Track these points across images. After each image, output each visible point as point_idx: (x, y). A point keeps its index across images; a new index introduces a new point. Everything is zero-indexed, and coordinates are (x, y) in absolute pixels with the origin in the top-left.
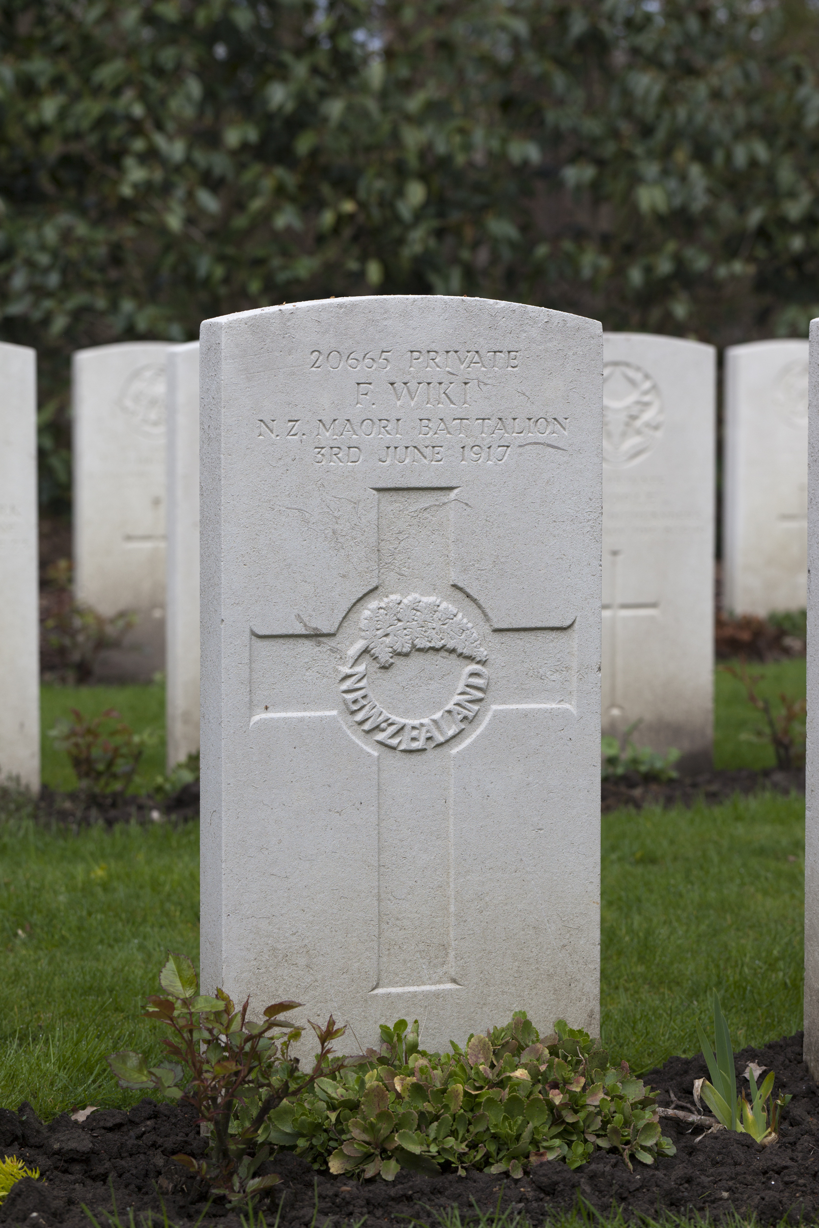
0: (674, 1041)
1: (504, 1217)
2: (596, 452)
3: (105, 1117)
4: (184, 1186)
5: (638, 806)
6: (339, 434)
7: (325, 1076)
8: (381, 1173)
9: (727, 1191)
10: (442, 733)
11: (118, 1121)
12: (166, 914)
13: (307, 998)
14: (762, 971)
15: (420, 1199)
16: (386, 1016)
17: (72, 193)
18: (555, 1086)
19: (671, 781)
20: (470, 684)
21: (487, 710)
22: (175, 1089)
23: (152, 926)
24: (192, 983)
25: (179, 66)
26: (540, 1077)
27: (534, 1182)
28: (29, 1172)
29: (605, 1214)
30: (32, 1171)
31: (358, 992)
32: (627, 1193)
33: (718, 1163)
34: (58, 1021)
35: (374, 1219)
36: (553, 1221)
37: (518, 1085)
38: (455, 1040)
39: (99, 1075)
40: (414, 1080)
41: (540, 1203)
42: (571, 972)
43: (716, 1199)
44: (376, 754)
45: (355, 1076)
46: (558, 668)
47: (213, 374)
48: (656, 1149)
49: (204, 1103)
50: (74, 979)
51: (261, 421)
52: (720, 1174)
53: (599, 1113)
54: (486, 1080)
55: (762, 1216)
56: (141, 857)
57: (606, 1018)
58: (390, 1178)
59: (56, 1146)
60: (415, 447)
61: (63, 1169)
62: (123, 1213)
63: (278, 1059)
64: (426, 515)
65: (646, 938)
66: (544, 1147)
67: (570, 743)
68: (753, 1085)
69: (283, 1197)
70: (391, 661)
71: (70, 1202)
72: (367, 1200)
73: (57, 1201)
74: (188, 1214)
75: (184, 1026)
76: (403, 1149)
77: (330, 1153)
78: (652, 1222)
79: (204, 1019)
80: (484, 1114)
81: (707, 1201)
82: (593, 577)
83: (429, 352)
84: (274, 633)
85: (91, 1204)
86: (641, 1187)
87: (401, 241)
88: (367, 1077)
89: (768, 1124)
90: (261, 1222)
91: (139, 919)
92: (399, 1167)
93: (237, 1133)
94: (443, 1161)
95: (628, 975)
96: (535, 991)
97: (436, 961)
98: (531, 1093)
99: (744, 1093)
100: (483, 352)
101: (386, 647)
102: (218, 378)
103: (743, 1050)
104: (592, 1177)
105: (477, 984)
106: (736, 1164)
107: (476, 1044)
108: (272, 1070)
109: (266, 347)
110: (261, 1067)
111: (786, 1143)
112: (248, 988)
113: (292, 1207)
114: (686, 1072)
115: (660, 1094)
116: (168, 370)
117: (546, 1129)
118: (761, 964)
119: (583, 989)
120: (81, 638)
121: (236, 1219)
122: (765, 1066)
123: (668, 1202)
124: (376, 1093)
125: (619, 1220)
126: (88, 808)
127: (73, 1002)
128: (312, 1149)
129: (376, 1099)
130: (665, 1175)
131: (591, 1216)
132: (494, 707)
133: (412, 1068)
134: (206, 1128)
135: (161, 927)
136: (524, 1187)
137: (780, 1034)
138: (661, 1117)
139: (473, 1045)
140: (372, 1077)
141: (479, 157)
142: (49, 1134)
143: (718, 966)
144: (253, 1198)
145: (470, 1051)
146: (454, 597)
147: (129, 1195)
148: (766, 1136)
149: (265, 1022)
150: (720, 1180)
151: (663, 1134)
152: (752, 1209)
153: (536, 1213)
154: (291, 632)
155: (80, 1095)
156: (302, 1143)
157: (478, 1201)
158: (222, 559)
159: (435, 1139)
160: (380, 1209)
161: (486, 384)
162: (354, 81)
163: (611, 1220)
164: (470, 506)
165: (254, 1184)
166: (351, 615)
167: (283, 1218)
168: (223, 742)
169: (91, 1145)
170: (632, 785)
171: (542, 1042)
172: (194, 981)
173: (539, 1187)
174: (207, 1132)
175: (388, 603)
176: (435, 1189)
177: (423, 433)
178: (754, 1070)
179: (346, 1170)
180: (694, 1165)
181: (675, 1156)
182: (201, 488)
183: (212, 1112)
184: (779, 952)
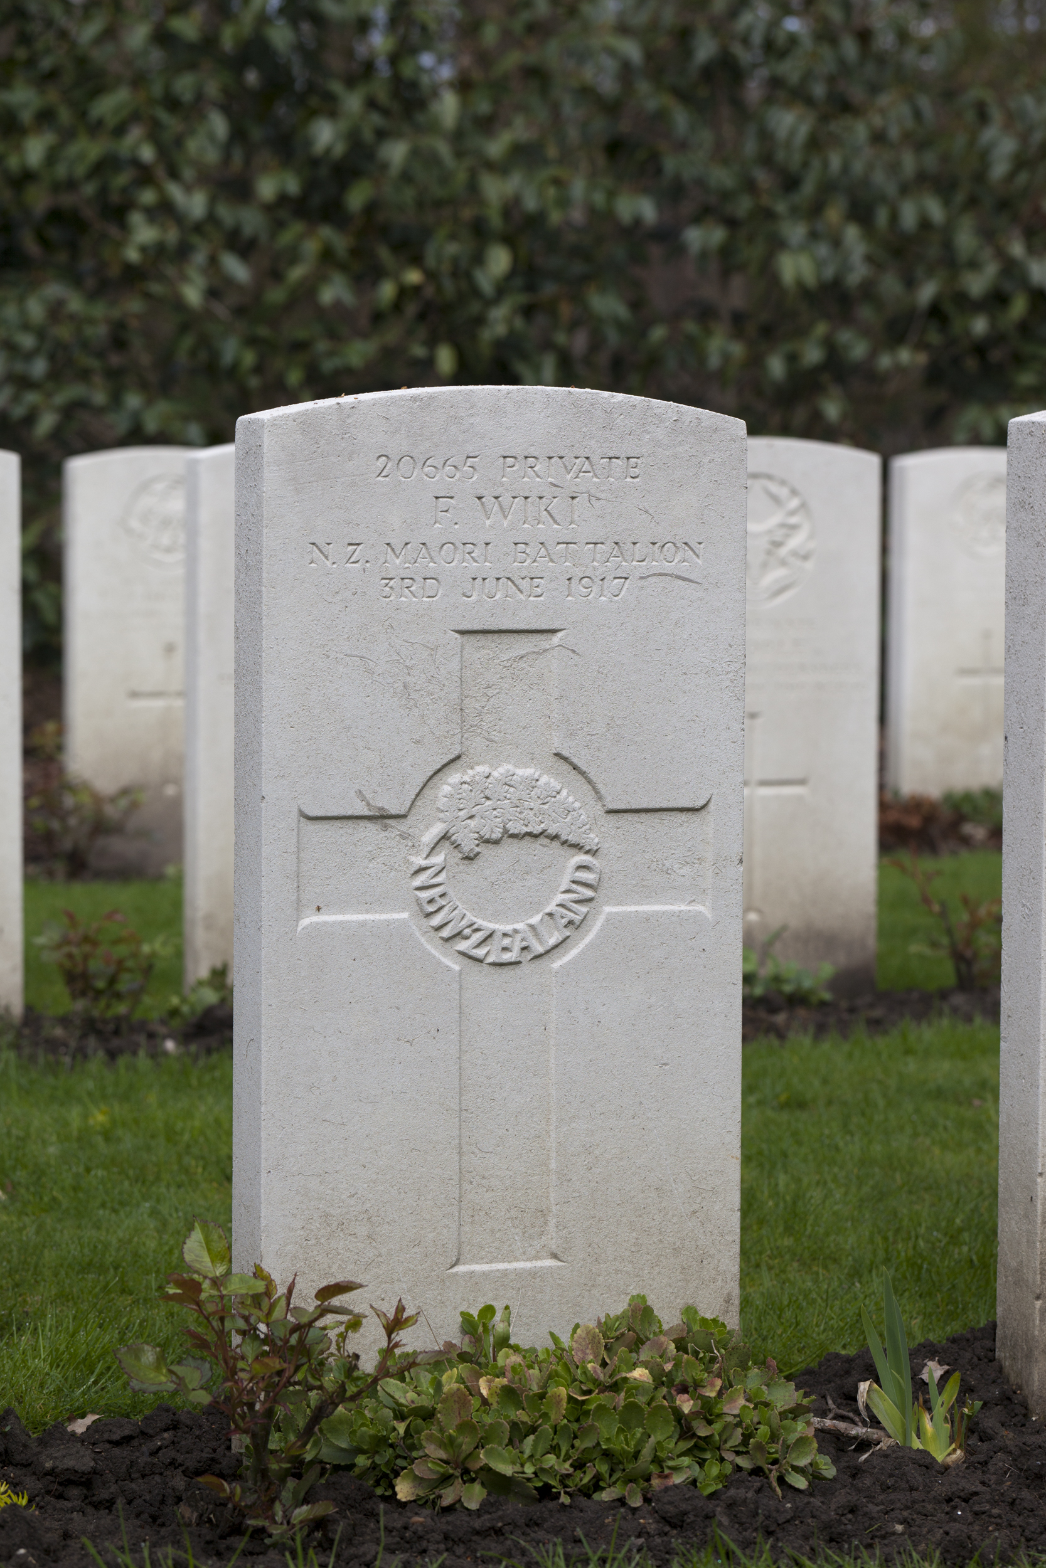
0: (830, 1333)
1: (620, 1556)
2: (737, 586)
3: (111, 1427)
4: (212, 1516)
5: (781, 1036)
6: (412, 562)
7: (392, 1376)
8: (462, 1499)
9: (901, 1524)
10: (541, 943)
11: (127, 1432)
12: (187, 1171)
13: (368, 1277)
14: (942, 1244)
15: (511, 1533)
16: (468, 1300)
17: (62, 257)
18: (684, 1389)
19: (823, 1004)
20: (578, 879)
21: (599, 913)
22: (203, 1392)
23: (168, 1186)
24: (224, 1258)
25: (199, 97)
26: (664, 1379)
27: (657, 1512)
28: (15, 1498)
29: (748, 1551)
30: (18, 1496)
31: (433, 1270)
32: (775, 1525)
33: (889, 1488)
34: (49, 1306)
35: (454, 1558)
36: (682, 1562)
37: (636, 1388)
38: (556, 1332)
39: (102, 1374)
40: (505, 1381)
41: (665, 1538)
42: (703, 1245)
43: (887, 1533)
44: (457, 968)
45: (429, 1376)
46: (688, 860)
47: (253, 485)
48: (810, 1470)
49: (239, 1410)
50: (69, 1252)
51: (313, 544)
52: (892, 1502)
53: (739, 1424)
54: (596, 1382)
55: (946, 1555)
56: (152, 1099)
57: (746, 1303)
58: (473, 1506)
59: (49, 1465)
60: (508, 578)
61: (57, 1494)
62: (135, 1549)
63: (332, 1354)
64: (522, 664)
65: (794, 1203)
66: (669, 1468)
67: (703, 955)
68: (933, 1389)
69: (339, 1530)
70: (477, 849)
71: (66, 1536)
72: (445, 1534)
73: (49, 1535)
74: (217, 1551)
75: (214, 1313)
76: (490, 1469)
77: (397, 1475)
78: (808, 1563)
79: (239, 1303)
80: (593, 1425)
81: (876, 1536)
82: (733, 745)
83: (526, 457)
84: (329, 814)
85: (93, 1538)
86: (792, 1518)
87: (480, 321)
88: (444, 1378)
89: (952, 1439)
90: (312, 1561)
91: (151, 1178)
92: (485, 1492)
93: (278, 1448)
94: (540, 1484)
95: (771, 1249)
96: (657, 1269)
97: (531, 1231)
98: (652, 1399)
99: (921, 1399)
100: (595, 458)
101: (471, 832)
102: (259, 490)
103: (919, 1345)
104: (731, 1506)
105: (583, 1260)
106: (912, 1489)
107: (584, 1336)
108: (325, 1369)
109: (320, 450)
110: (311, 1365)
111: (975, 1463)
112: (293, 1265)
113: (350, 1542)
114: (848, 1373)
115: (815, 1400)
116: (189, 482)
117: (672, 1445)
118: (940, 1236)
119: (718, 1267)
120: (73, 821)
121: (278, 1557)
122: (948, 1364)
123: (827, 1538)
124: (456, 1399)
125: (766, 1560)
126: (84, 1036)
127: (68, 1281)
128: (374, 1468)
129: (456, 1406)
130: (822, 1502)
131: (731, 1554)
132: (607, 909)
133: (502, 1367)
134: (240, 1442)
135: (179, 1186)
136: (644, 1518)
137: (966, 1325)
138: (817, 1430)
139: (580, 1337)
140: (451, 1378)
141: (577, 216)
142: (39, 1449)
143: (886, 1239)
144: (301, 1529)
145: (575, 1345)
146: (557, 769)
147: (142, 1527)
148: (949, 1454)
149: (316, 1307)
150: (892, 1510)
151: (820, 1451)
152: (933, 1547)
153: (659, 1551)
154: (349, 813)
155: (78, 1400)
156: (362, 1461)
157: (586, 1536)
158: (263, 719)
159: (531, 1456)
160: (462, 1545)
161: (599, 499)
162: (420, 118)
163: (755, 1559)
164: (578, 654)
165: (302, 1512)
166: (424, 791)
167: (338, 1556)
168: (263, 952)
169: (92, 1464)
170: (773, 1010)
171: (666, 1333)
172: (225, 1255)
173: (664, 1518)
174: (241, 1447)
175: (474, 777)
176: (531, 1520)
177: (519, 560)
178: (933, 1371)
179: (418, 1495)
180: (859, 1491)
181: (835, 1479)
182: (237, 629)
183: (248, 1422)
184: (962, 1221)
